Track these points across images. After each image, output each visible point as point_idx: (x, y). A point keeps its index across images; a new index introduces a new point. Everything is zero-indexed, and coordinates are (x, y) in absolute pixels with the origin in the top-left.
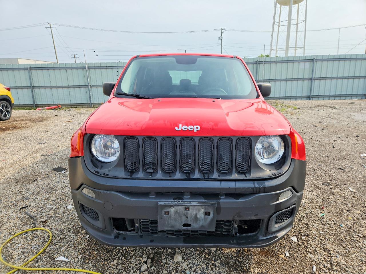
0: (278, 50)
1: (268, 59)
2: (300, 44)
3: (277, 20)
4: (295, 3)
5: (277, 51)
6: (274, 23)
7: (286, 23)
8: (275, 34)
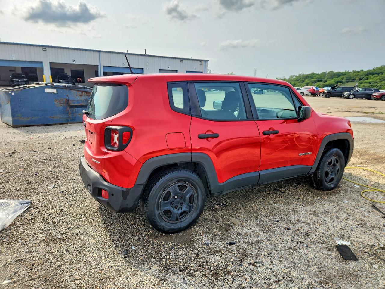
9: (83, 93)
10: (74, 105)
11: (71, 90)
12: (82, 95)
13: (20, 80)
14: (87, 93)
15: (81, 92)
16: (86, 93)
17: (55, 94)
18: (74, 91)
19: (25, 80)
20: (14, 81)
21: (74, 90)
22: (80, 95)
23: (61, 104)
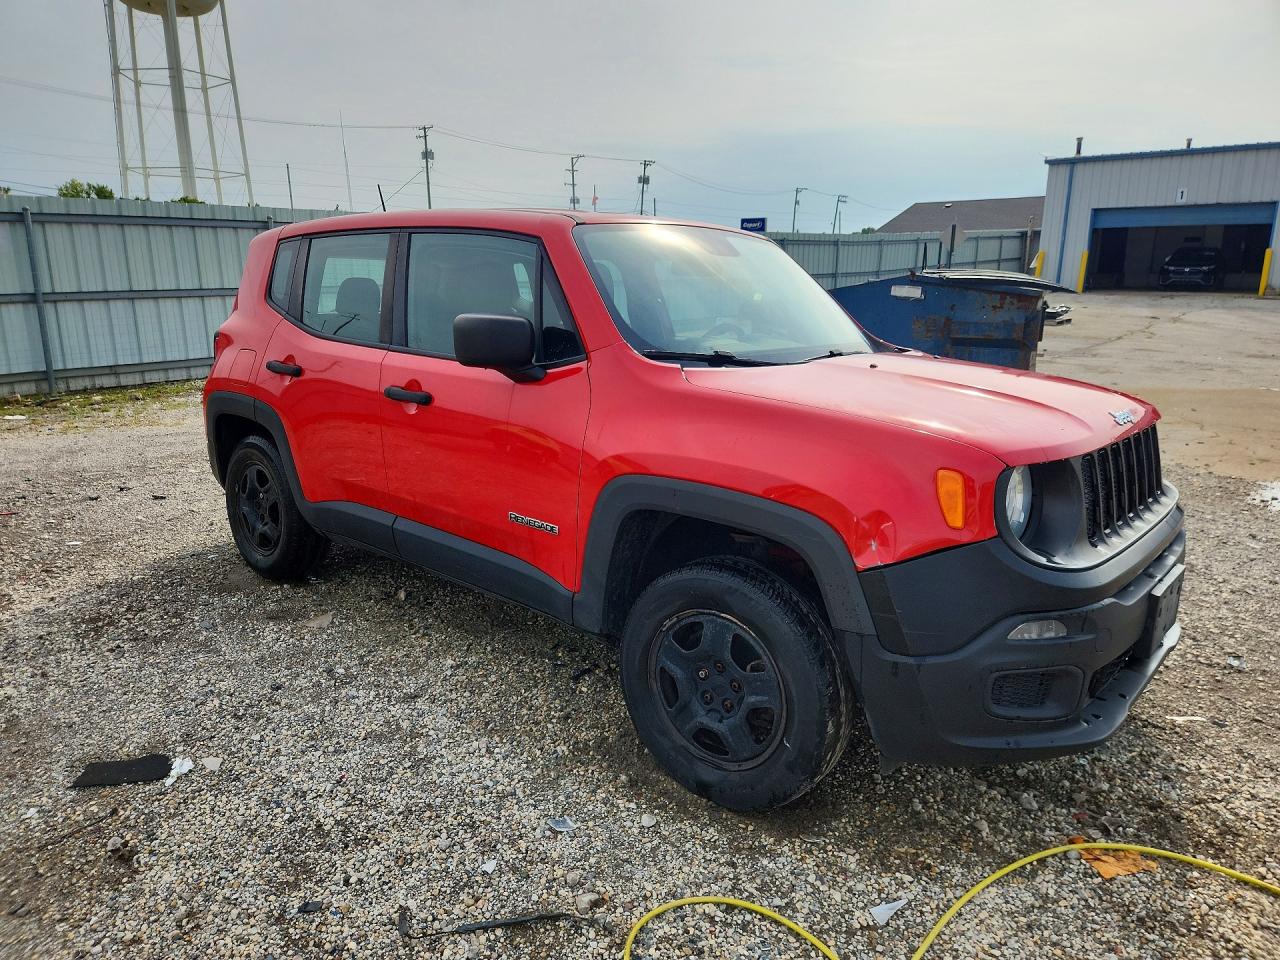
0: (152, 172)
1: (104, 207)
2: (230, 161)
3: (125, 62)
4: (184, 11)
5: (147, 176)
6: (116, 71)
7: (164, 77)
8: (129, 111)
9: (1005, 298)
10: (966, 336)
11: (967, 289)
12: (1002, 307)
13: (1187, 270)
14: (1019, 301)
15: (999, 297)
16: (1015, 302)
17: (917, 300)
18: (977, 294)
19: (1205, 268)
20: (1170, 272)
21: (976, 290)
22: (994, 307)
23: (928, 331)
